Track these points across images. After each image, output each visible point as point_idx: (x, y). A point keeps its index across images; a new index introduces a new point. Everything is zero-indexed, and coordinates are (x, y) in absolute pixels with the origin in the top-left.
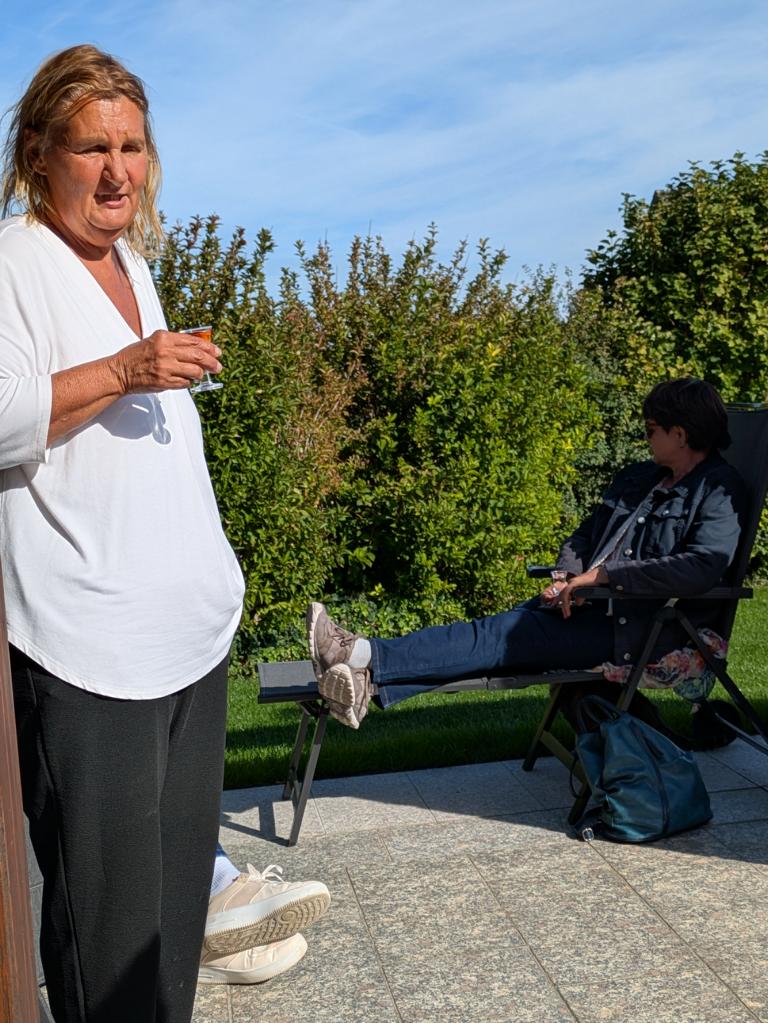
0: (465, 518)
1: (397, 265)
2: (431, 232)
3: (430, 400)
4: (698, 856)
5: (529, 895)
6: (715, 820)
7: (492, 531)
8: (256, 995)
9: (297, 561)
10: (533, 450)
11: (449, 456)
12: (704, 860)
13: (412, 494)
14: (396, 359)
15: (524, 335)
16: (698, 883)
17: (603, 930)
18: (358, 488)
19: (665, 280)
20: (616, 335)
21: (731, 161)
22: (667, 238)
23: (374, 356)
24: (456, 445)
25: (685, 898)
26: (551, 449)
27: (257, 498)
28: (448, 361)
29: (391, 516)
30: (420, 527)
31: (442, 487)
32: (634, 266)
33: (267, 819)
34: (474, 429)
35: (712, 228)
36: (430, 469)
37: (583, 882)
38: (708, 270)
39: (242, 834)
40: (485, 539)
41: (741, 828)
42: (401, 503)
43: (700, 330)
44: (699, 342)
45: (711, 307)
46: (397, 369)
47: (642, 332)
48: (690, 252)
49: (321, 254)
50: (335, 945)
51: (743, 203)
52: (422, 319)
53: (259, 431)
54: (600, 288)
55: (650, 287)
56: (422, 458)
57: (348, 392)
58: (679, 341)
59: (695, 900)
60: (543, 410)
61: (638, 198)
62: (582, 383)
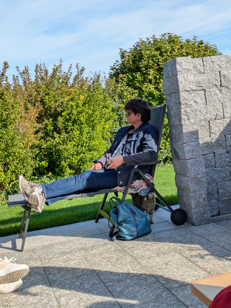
0: (76, 150)
1: (50, 72)
2: (60, 62)
3: (63, 114)
4: (147, 242)
5: (96, 258)
6: (153, 231)
7: (85, 153)
8: (10, 296)
9: (23, 166)
10: (97, 128)
11: (70, 131)
12: (149, 243)
13: (59, 143)
14: (52, 101)
15: (92, 93)
16: (147, 250)
17: (119, 266)
18: (42, 142)
19: (134, 74)
20: (120, 92)
21: (152, 38)
22: (134, 62)
23: (44, 101)
24: (72, 127)
25: (143, 254)
26: (102, 128)
27: (8, 147)
28: (68, 101)
29: (53, 150)
30: (62, 153)
31: (68, 140)
32: (124, 71)
33: (14, 244)
34: (77, 122)
35: (147, 58)
36: (64, 135)
37: (113, 253)
38: (147, 71)
39: (6, 250)
40: (83, 156)
41: (160, 233)
42: (55, 146)
43: (145, 89)
44: (145, 93)
45: (148, 82)
46: (52, 104)
47: (128, 91)
48: (141, 66)
49: (26, 70)
50: (35, 279)
51: (156, 50)
52: (59, 89)
53: (8, 126)
54: (114, 78)
55: (130, 77)
56: (62, 132)
57: (36, 112)
58: (139, 93)
59: (146, 255)
60: (98, 115)
61: (124, 50)
62: (111, 107)
